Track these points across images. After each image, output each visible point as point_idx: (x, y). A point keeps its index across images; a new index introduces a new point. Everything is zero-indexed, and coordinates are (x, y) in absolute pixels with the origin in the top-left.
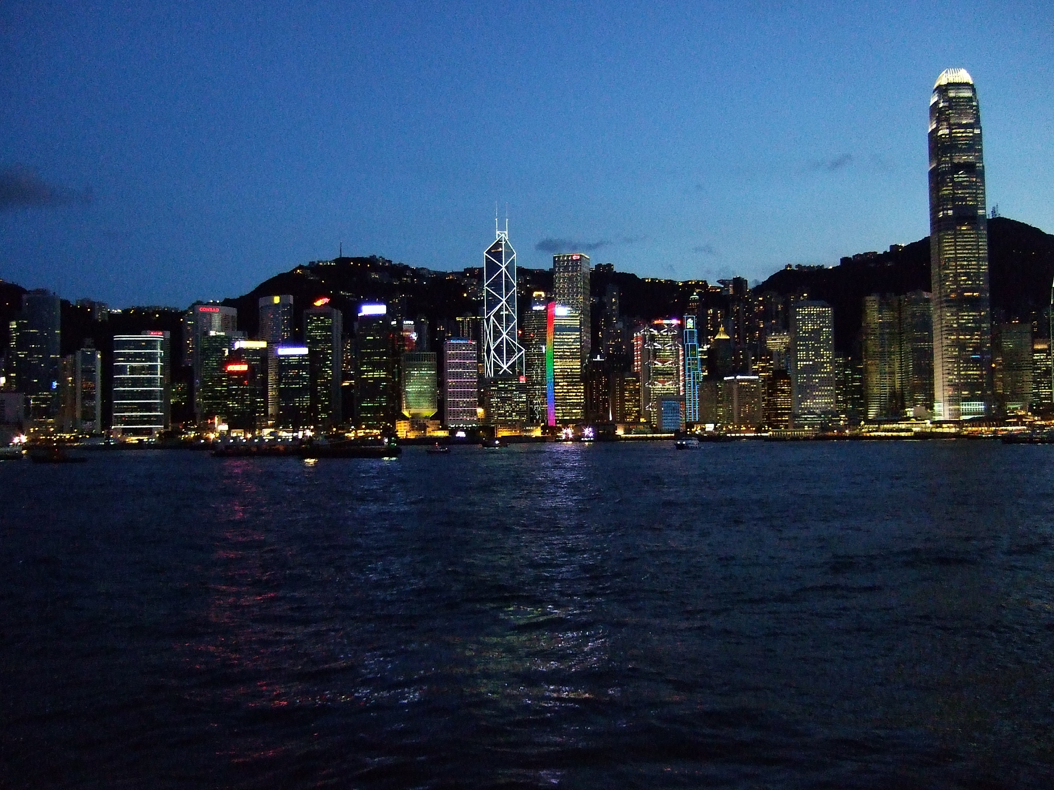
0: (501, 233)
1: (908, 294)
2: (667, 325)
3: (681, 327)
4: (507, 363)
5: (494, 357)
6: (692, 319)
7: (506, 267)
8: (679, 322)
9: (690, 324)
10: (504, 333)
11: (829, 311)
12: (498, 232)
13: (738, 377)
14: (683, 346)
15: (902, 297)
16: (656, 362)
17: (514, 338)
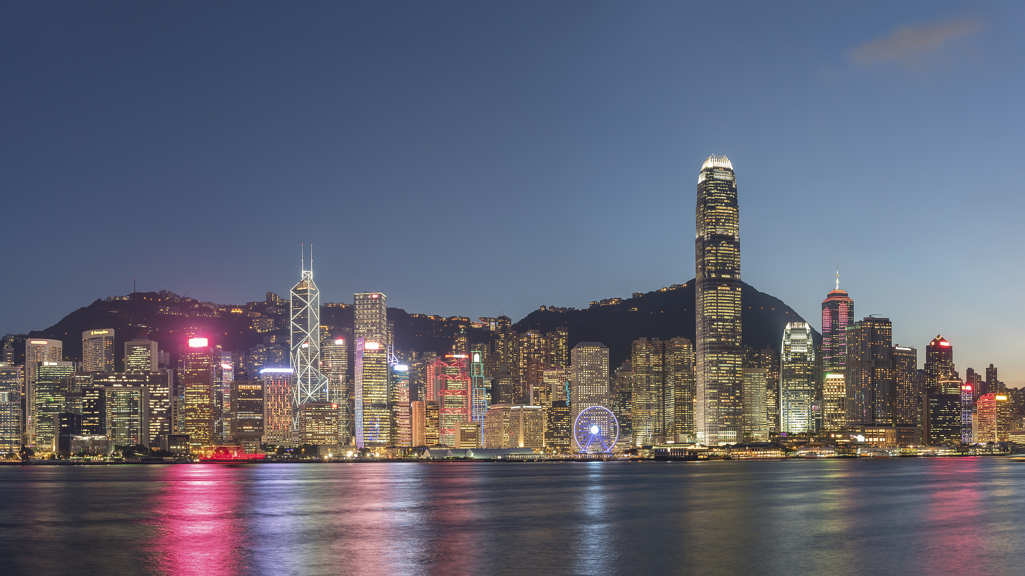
0: (307, 273)
1: (672, 340)
2: (457, 359)
3: (470, 360)
4: (311, 391)
5: (301, 387)
6: (479, 353)
7: (311, 304)
8: (467, 357)
9: (477, 358)
10: (309, 365)
11: (605, 350)
12: (303, 272)
13: (524, 407)
14: (471, 378)
15: (666, 342)
16: (447, 392)
17: (317, 368)
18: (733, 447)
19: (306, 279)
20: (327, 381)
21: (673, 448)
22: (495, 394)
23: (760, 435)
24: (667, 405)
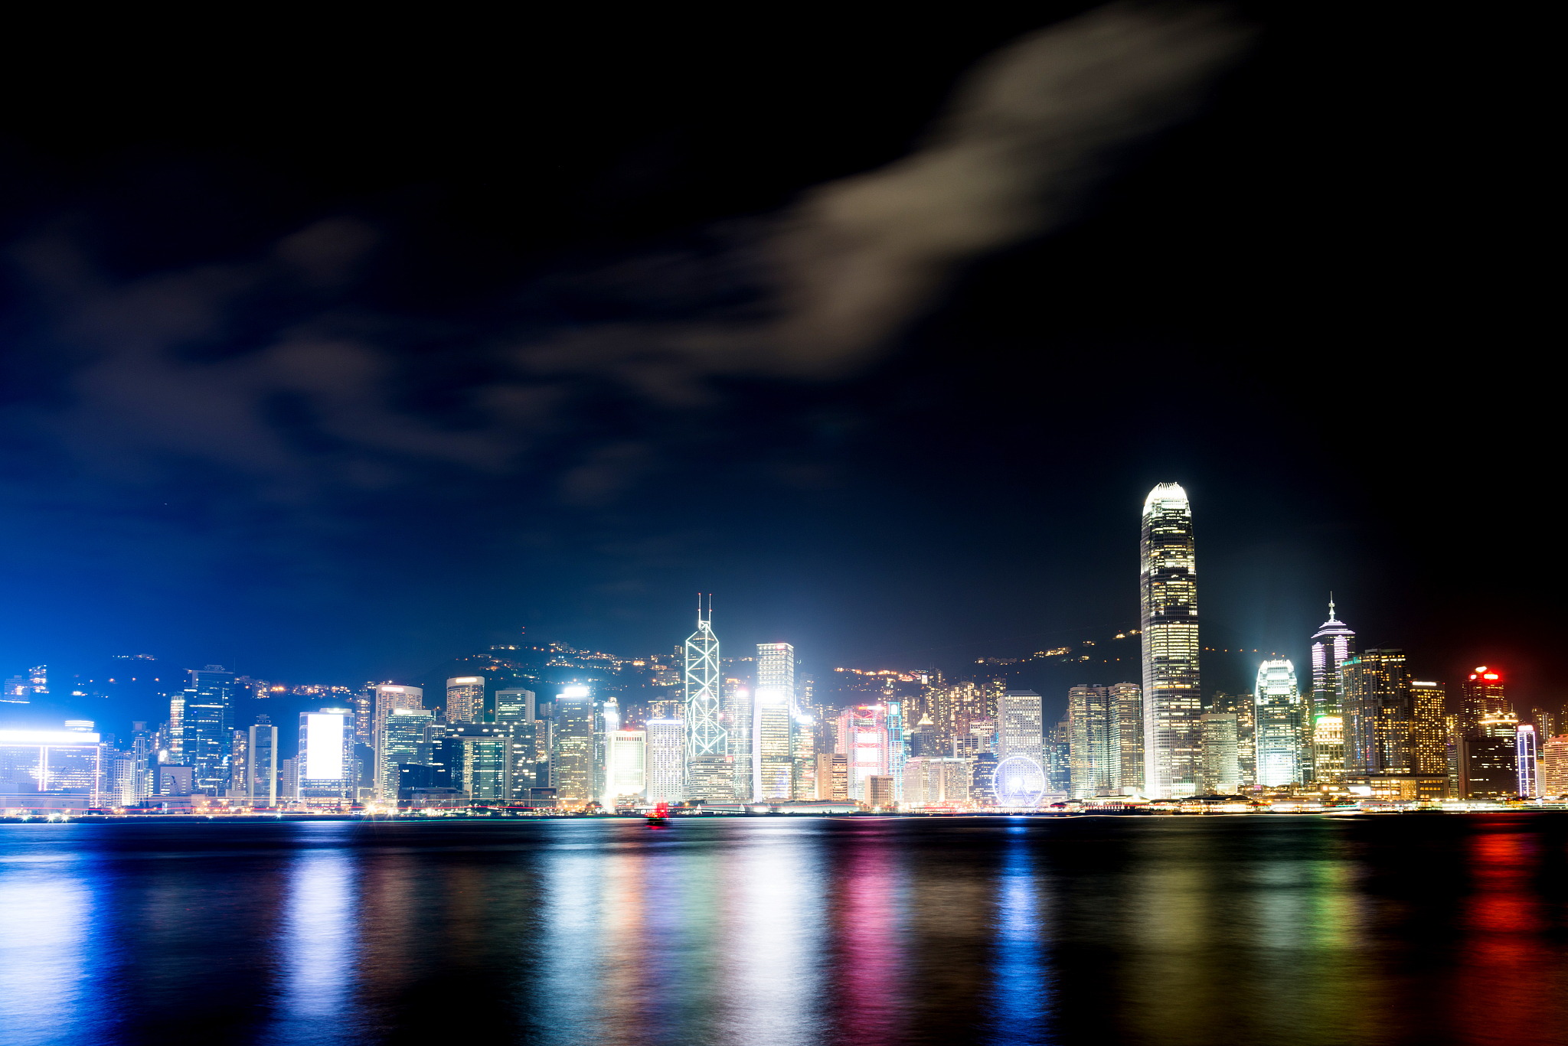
0: (705, 622)
1: (1117, 685)
2: (871, 711)
7: (709, 655)
8: (884, 708)
9: (894, 710)
11: (1037, 700)
12: (700, 622)
13: (946, 760)
14: (888, 730)
15: (1110, 688)
17: (716, 721)
19: (704, 629)
22: (915, 746)
23: (1227, 788)
24: (1112, 756)
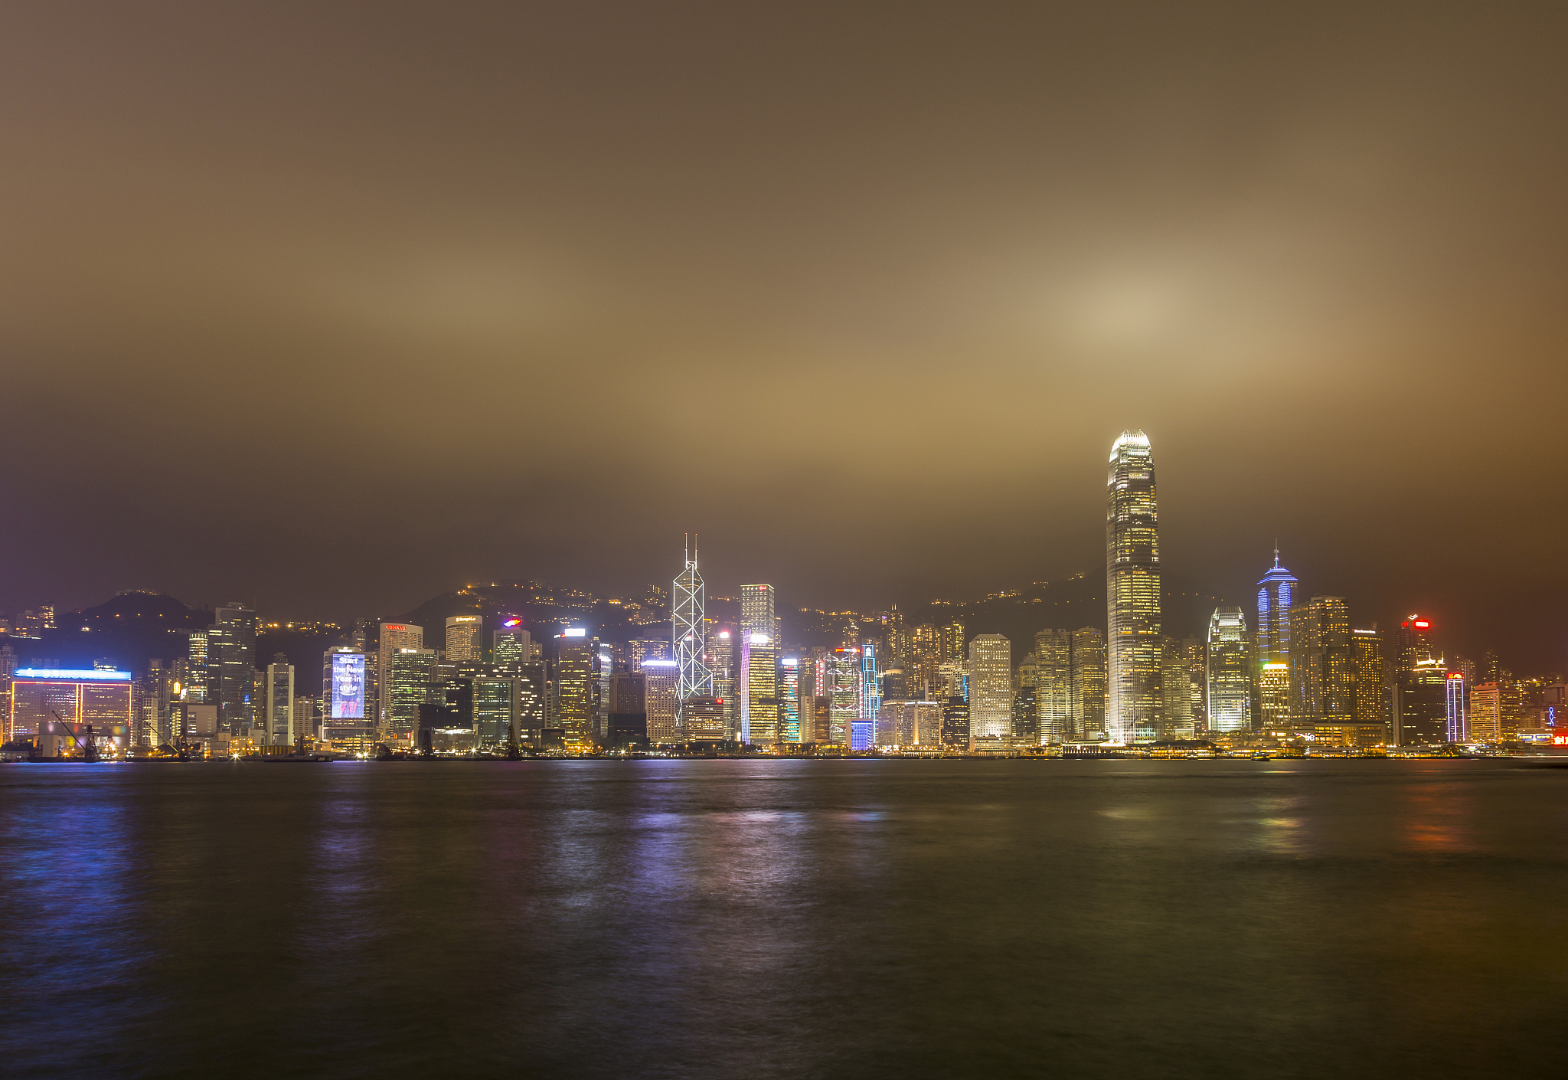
0: (691, 563)
1: (1080, 629)
2: (848, 653)
3: (860, 655)
4: (695, 685)
5: (684, 681)
6: (871, 648)
7: (695, 595)
9: (868, 652)
10: (693, 658)
11: (1006, 642)
12: (687, 562)
13: (919, 703)
15: (1073, 633)
16: (838, 687)
17: (701, 662)
18: (1152, 745)
19: (691, 569)
20: (712, 675)
21: (1083, 745)
22: (888, 688)
24: (1075, 700)
